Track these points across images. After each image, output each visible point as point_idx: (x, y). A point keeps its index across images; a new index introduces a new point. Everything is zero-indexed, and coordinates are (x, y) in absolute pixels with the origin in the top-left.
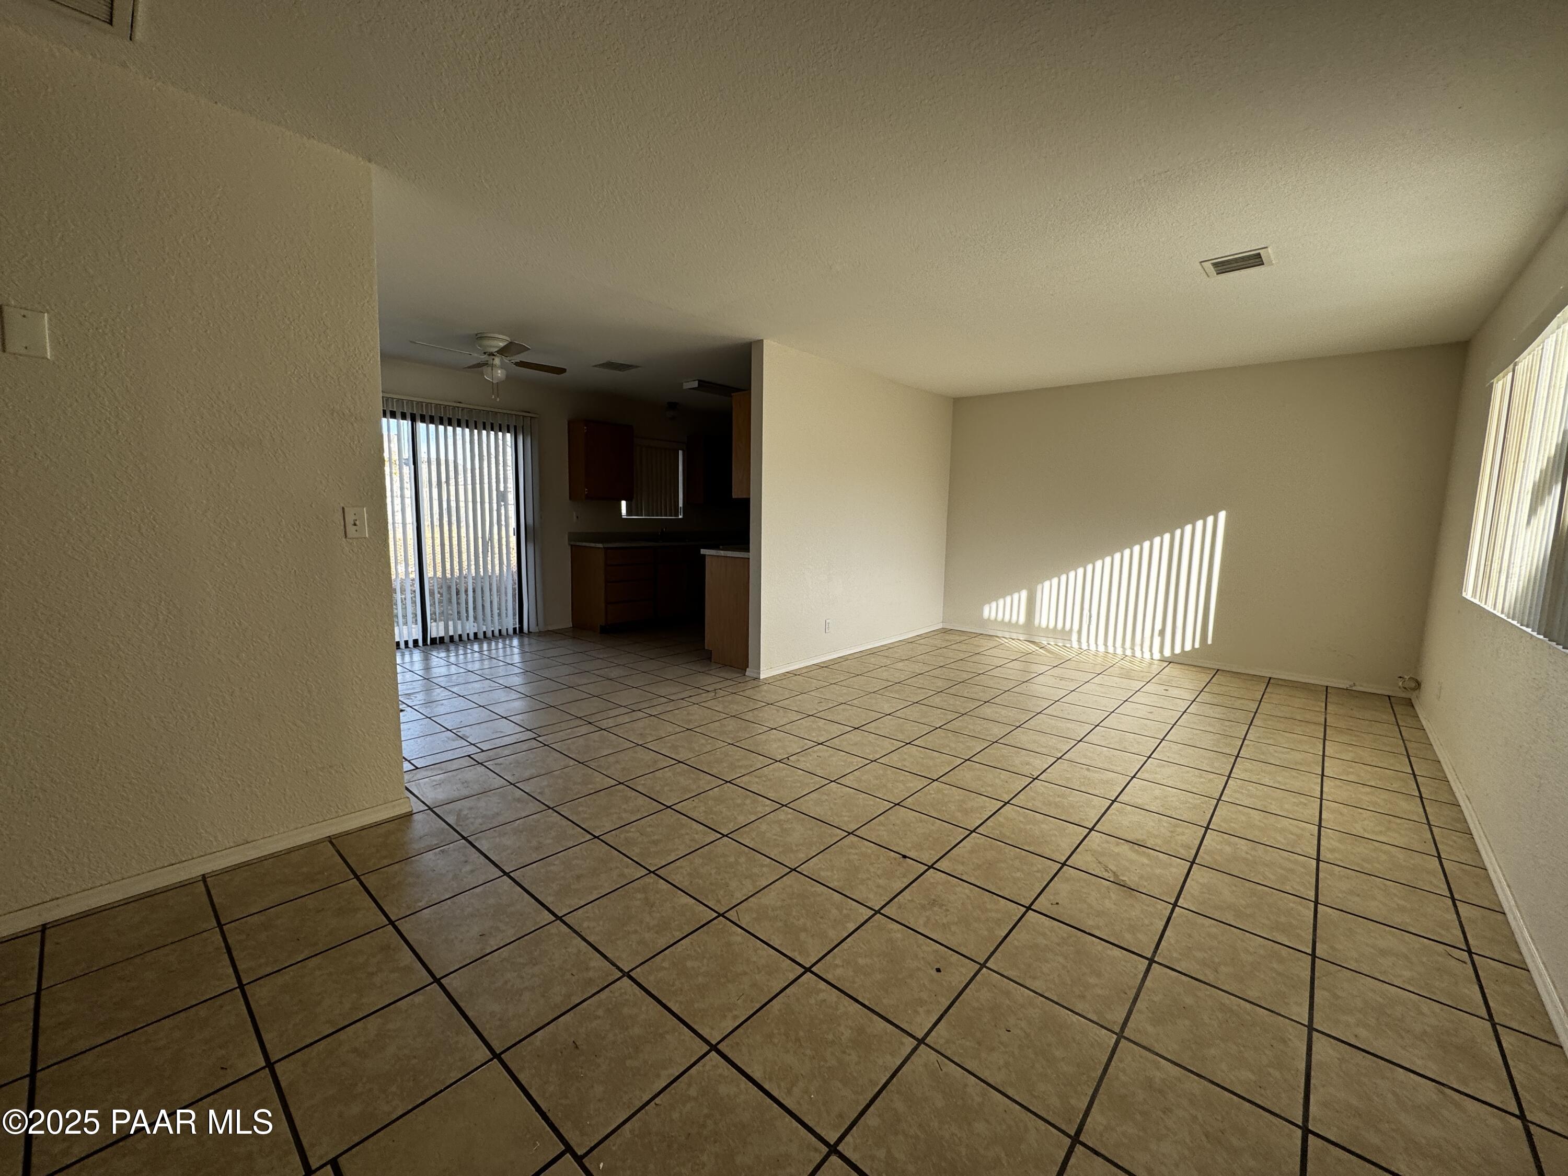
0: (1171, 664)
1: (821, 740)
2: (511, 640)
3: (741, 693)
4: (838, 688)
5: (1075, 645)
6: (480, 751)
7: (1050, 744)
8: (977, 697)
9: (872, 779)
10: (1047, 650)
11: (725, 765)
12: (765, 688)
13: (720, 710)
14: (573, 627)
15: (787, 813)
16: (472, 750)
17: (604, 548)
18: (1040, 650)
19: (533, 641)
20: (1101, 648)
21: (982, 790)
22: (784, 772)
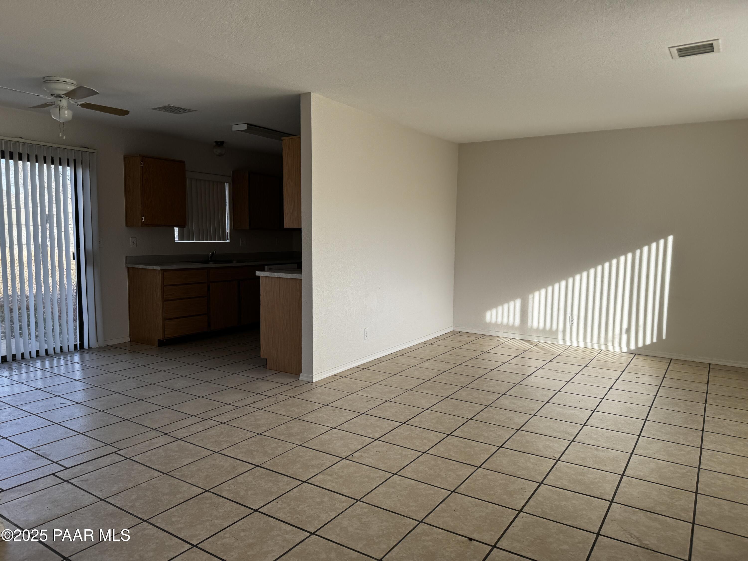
0: (636, 355)
1: (377, 436)
2: (72, 356)
3: (299, 397)
4: (380, 387)
5: (561, 342)
6: (64, 468)
7: (562, 429)
8: (495, 390)
9: (427, 469)
10: (539, 347)
11: (299, 466)
12: (319, 390)
13: (284, 414)
14: (131, 341)
15: (363, 508)
16: (55, 468)
17: (161, 270)
18: (534, 347)
19: (94, 356)
20: (582, 345)
21: (519, 473)
22: (351, 468)
